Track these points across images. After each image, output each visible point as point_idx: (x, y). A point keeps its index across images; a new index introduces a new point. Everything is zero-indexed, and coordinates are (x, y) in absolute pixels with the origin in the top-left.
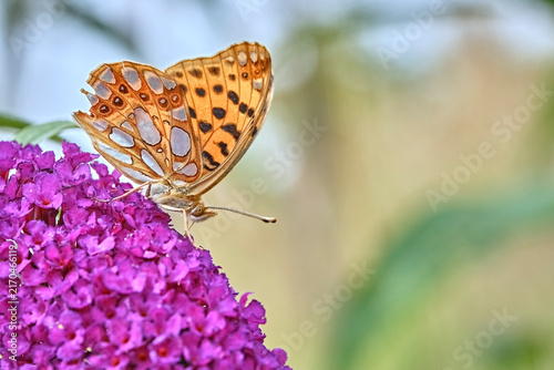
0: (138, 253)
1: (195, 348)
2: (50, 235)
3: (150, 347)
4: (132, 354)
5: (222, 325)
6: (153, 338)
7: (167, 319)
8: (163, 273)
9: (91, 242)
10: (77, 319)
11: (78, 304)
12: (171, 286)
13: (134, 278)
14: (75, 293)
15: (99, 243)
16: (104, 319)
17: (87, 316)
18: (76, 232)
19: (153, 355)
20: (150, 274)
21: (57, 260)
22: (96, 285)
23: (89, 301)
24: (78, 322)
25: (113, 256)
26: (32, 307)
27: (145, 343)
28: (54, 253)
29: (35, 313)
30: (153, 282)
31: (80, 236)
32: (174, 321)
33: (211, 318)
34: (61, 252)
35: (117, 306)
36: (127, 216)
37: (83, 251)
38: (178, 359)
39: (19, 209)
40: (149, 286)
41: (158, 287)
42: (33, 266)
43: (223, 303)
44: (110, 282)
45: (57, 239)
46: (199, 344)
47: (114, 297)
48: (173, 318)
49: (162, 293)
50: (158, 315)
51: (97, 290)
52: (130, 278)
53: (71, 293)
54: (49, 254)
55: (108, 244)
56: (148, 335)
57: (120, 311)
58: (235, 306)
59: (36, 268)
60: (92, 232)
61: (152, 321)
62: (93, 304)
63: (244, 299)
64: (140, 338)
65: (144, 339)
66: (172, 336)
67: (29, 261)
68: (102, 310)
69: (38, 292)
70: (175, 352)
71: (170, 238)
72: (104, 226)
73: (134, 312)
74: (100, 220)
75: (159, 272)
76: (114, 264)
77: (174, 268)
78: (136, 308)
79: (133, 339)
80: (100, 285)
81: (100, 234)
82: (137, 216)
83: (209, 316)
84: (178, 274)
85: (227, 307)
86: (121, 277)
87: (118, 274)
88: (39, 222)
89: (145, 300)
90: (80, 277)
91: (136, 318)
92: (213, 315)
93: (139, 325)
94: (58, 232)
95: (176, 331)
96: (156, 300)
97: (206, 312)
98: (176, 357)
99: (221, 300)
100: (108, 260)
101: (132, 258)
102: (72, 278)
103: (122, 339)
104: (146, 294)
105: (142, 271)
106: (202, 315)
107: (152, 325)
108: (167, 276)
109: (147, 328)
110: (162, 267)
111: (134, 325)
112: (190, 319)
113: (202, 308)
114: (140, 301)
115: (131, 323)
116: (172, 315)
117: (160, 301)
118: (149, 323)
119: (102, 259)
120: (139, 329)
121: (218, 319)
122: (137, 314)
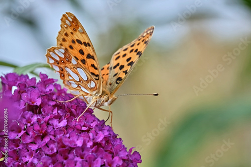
0: (79, 127)
2: (35, 119)
5: (121, 163)
7: (94, 161)
8: (91, 138)
9: (55, 122)
10: (50, 160)
11: (50, 153)
12: (95, 144)
13: (78, 140)
14: (48, 147)
15: (59, 123)
16: (63, 160)
17: (54, 158)
18: (48, 118)
20: (85, 138)
21: (39, 131)
22: (58, 143)
23: (55, 151)
24: (50, 161)
25: (66, 129)
26: (26, 154)
28: (37, 127)
29: (28, 157)
30: (87, 142)
31: (50, 119)
32: (97, 161)
33: (116, 160)
34: (41, 127)
35: (69, 154)
36: (73, 110)
37: (51, 127)
39: (20, 105)
40: (84, 144)
41: (89, 144)
42: (27, 133)
43: (121, 153)
44: (66, 142)
45: (39, 120)
47: (68, 149)
48: (97, 159)
49: (92, 147)
50: (90, 158)
51: (59, 146)
52: (76, 140)
53: (46, 147)
54: (35, 128)
55: (63, 123)
57: (71, 156)
58: (127, 154)
59: (28, 134)
60: (56, 117)
61: (86, 161)
62: (57, 152)
63: (131, 150)
67: (25, 131)
68: (62, 155)
69: (30, 146)
71: (94, 121)
72: (62, 115)
73: (78, 157)
74: (59, 112)
75: (89, 137)
76: (67, 133)
77: (96, 135)
78: (78, 155)
80: (60, 143)
81: (59, 118)
82: (77, 110)
83: (114, 159)
84: (99, 138)
85: (123, 154)
86: (71, 139)
87: (69, 138)
88: (30, 112)
89: (83, 151)
90: (51, 139)
91: (79, 159)
92: (116, 158)
93: (80, 163)
94: (39, 117)
95: (98, 166)
96: (89, 151)
97: (113, 157)
99: (120, 151)
100: (64, 131)
101: (76, 130)
102: (47, 140)
104: (83, 147)
105: (81, 136)
106: (111, 158)
107: (87, 163)
108: (93, 139)
109: (84, 164)
110: (91, 135)
111: (78, 163)
112: (105, 160)
113: (111, 155)
114: (81, 151)
115: (76, 162)
116: (96, 158)
117: (91, 151)
118: (85, 162)
119: (61, 130)
120: (80, 165)
121: (119, 160)
122: (79, 157)
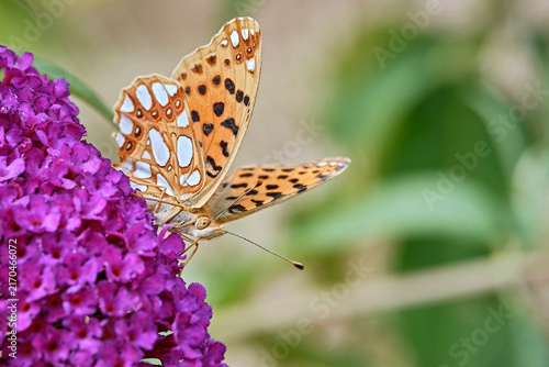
1: (111, 296)
3: (63, 296)
4: (44, 302)
5: (141, 269)
6: (67, 286)
7: (82, 264)
8: (78, 208)
12: (86, 224)
13: (47, 214)
15: (8, 165)
19: (66, 305)
20: (64, 208)
22: (5, 220)
25: (22, 184)
27: (57, 291)
30: (67, 217)
32: (90, 266)
33: (129, 260)
35: (27, 244)
36: (40, 134)
38: (93, 311)
40: (63, 224)
41: (73, 223)
43: (141, 240)
44: (22, 218)
46: (116, 293)
47: (25, 236)
48: (88, 263)
49: (77, 232)
50: (73, 259)
51: (6, 224)
52: (43, 213)
55: (17, 167)
56: (61, 282)
57: (31, 250)
58: (154, 244)
61: (65, 265)
64: (53, 286)
65: (57, 286)
66: (87, 284)
70: (89, 302)
71: (89, 157)
72: (13, 145)
73: (46, 253)
74: (9, 138)
75: (73, 205)
76: (25, 194)
77: (88, 200)
78: (48, 250)
79: (44, 284)
80: (9, 218)
81: (8, 154)
82: (50, 131)
83: (126, 258)
84: (94, 207)
85: (145, 246)
86: (33, 212)
87: (29, 207)
89: (58, 241)
91: (48, 260)
92: (131, 258)
93: (52, 270)
95: (92, 278)
96: (71, 242)
97: (124, 254)
98: (90, 306)
99: (140, 235)
100: (17, 190)
103: (33, 282)
104: (59, 233)
105: (55, 204)
106: (120, 257)
107: (66, 270)
108: (82, 213)
109: (61, 274)
110: (77, 202)
111: (47, 270)
112: (106, 264)
113: (119, 251)
114: (53, 242)
115: (43, 266)
116: (87, 259)
117: (75, 243)
118: (62, 268)
119: (12, 188)
120: (52, 275)
121: (138, 262)
122: (49, 256)
